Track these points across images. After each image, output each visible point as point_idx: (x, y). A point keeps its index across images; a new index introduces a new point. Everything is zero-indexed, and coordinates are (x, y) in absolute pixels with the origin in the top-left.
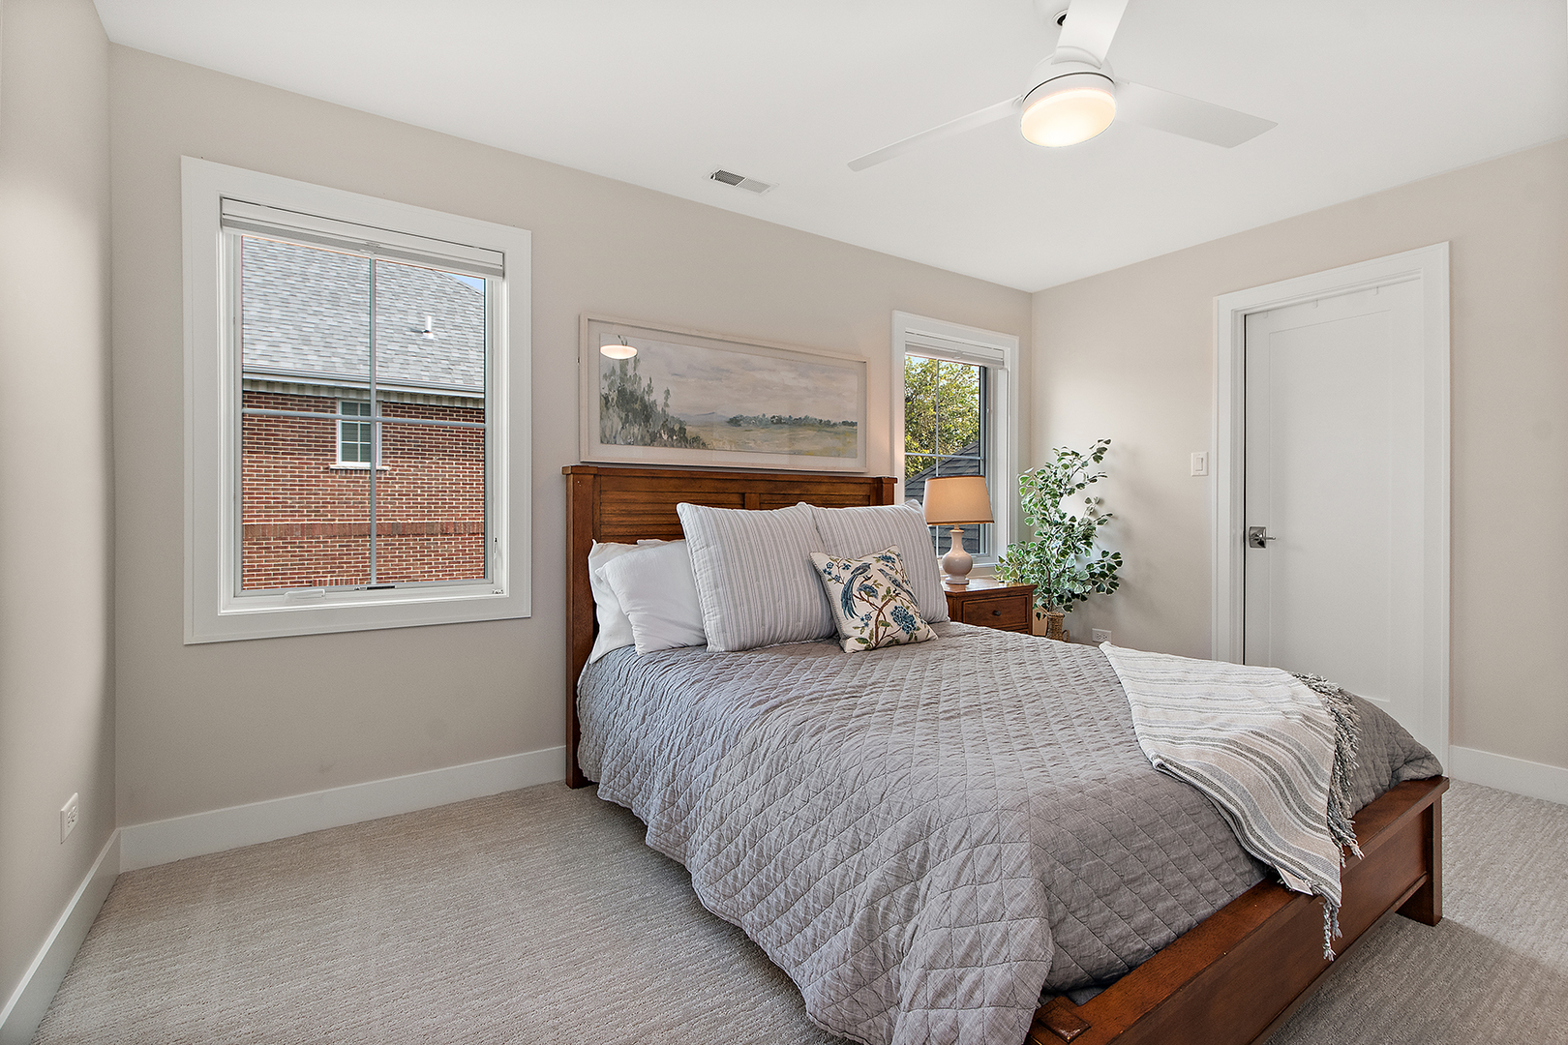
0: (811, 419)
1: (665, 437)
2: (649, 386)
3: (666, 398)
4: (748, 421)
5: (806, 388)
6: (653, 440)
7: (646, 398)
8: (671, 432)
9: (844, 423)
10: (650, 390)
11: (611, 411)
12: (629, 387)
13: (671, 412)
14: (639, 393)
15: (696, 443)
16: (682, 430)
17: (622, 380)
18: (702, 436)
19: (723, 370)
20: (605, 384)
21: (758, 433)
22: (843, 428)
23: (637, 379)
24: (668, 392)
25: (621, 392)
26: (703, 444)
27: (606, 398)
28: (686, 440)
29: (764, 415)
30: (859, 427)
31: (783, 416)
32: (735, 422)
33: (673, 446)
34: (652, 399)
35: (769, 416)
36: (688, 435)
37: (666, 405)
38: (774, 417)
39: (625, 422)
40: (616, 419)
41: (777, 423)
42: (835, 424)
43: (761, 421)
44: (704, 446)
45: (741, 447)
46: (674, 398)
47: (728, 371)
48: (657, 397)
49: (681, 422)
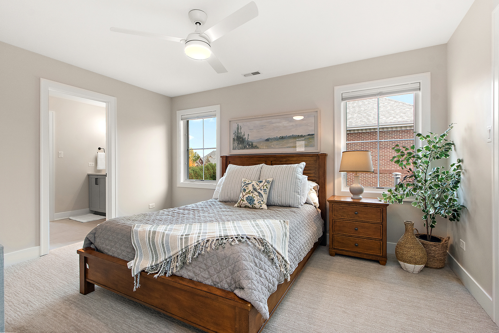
0: (294, 136)
1: (248, 147)
2: (244, 134)
3: (248, 136)
4: (272, 139)
5: (292, 126)
6: (245, 148)
7: (243, 137)
8: (249, 145)
9: (309, 135)
10: (244, 135)
11: (235, 142)
12: (239, 135)
13: (249, 140)
14: (241, 136)
15: (256, 147)
16: (252, 144)
17: (238, 134)
18: (258, 145)
19: (264, 126)
20: (234, 135)
21: (275, 143)
22: (308, 137)
23: (241, 133)
24: (248, 135)
25: (237, 137)
26: (258, 147)
27: (234, 139)
28: (253, 147)
29: (277, 137)
30: (315, 136)
31: (284, 136)
32: (267, 140)
33: (249, 149)
34: (245, 137)
35: (279, 137)
36: (254, 146)
37: (248, 138)
38: (280, 137)
39: (238, 144)
40: (236, 144)
41: (281, 139)
42: (304, 136)
43: (276, 139)
44: (258, 148)
45: (269, 147)
46: (250, 135)
47: (265, 126)
48: (246, 137)
49: (252, 142)
